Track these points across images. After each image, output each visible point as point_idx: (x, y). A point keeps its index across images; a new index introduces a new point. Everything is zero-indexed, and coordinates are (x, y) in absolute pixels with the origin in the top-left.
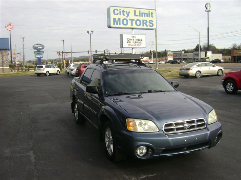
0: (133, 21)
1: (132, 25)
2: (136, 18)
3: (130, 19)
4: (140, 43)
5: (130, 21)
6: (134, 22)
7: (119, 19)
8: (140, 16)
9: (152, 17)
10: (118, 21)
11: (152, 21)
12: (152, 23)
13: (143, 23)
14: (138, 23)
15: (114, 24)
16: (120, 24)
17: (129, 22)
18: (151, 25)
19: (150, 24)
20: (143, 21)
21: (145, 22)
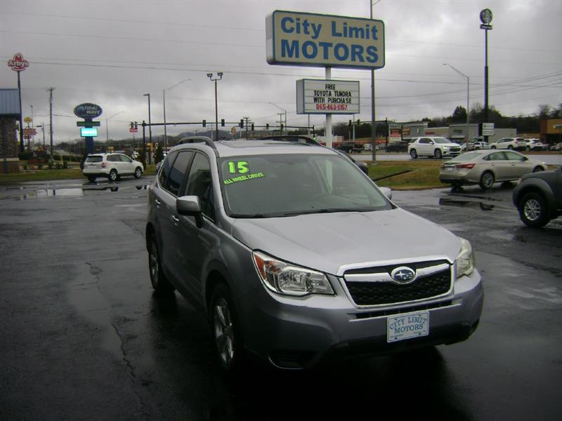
0: (329, 48)
1: (326, 57)
2: (335, 41)
3: (321, 44)
4: (346, 101)
5: (322, 48)
6: (331, 50)
7: (295, 43)
8: (345, 35)
9: (375, 38)
10: (293, 48)
11: (375, 49)
12: (376, 52)
13: (354, 53)
14: (341, 52)
15: (283, 55)
16: (297, 56)
17: (321, 50)
18: (372, 58)
19: (369, 56)
20: (354, 47)
21: (357, 50)
